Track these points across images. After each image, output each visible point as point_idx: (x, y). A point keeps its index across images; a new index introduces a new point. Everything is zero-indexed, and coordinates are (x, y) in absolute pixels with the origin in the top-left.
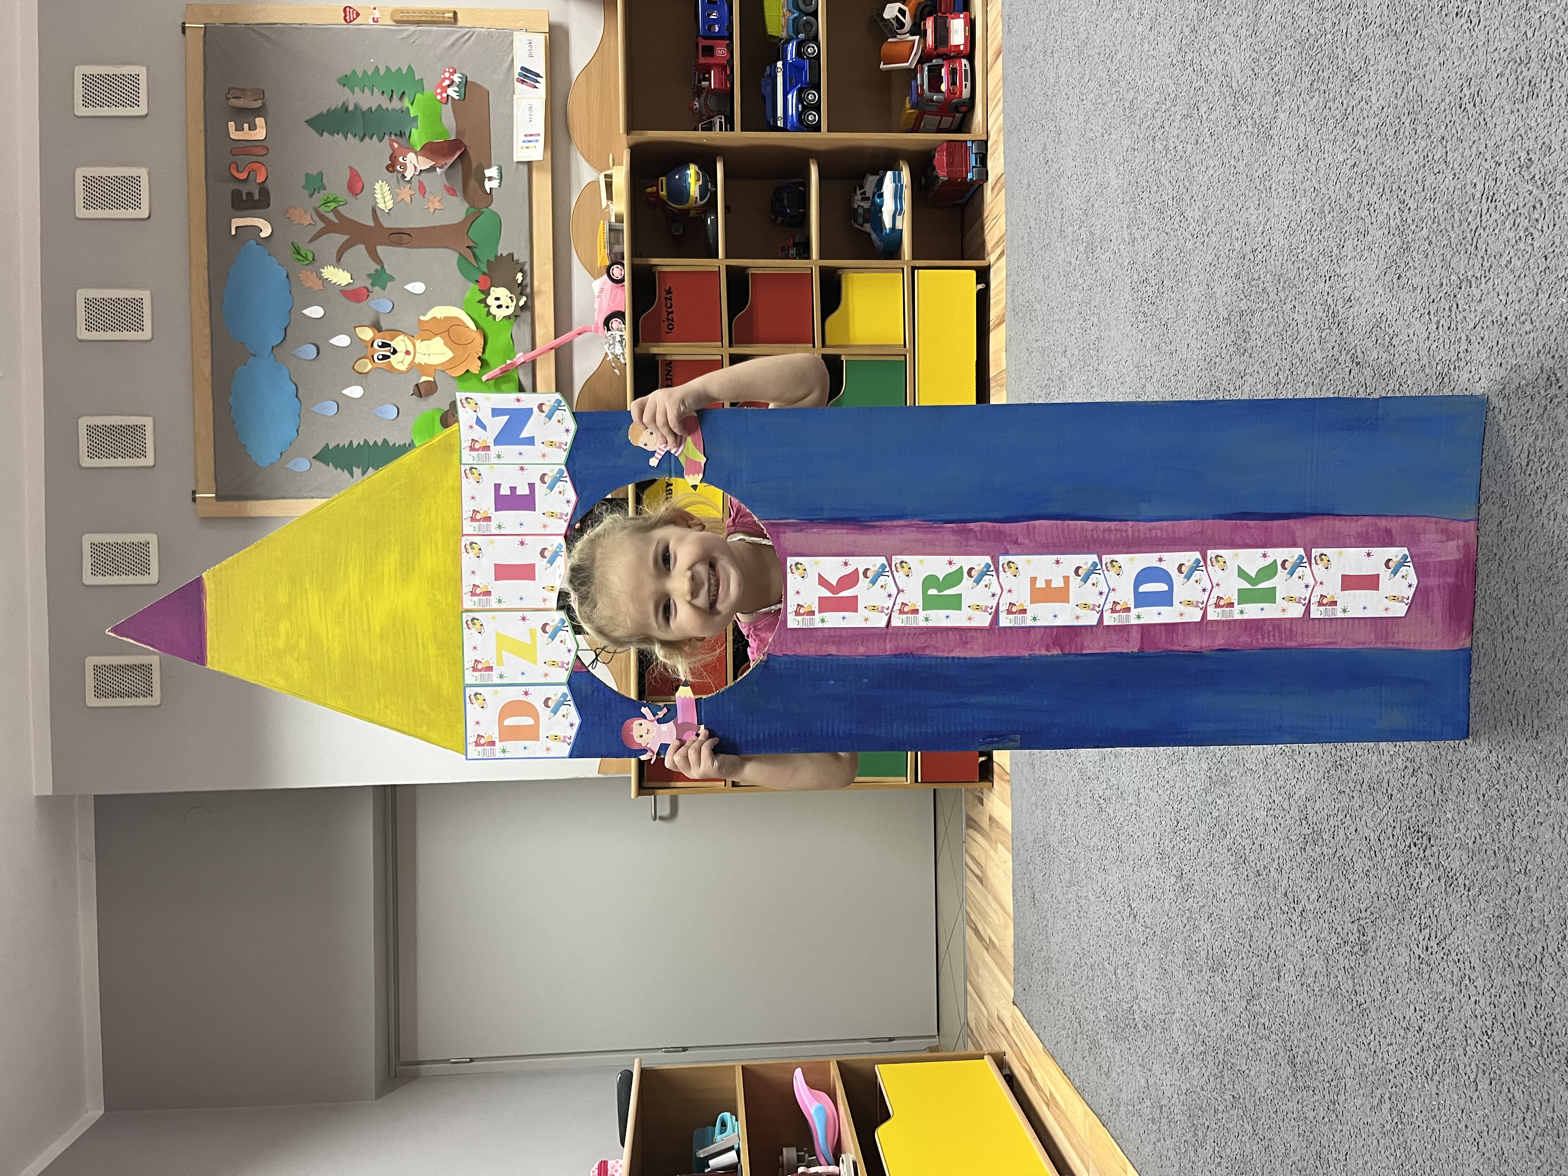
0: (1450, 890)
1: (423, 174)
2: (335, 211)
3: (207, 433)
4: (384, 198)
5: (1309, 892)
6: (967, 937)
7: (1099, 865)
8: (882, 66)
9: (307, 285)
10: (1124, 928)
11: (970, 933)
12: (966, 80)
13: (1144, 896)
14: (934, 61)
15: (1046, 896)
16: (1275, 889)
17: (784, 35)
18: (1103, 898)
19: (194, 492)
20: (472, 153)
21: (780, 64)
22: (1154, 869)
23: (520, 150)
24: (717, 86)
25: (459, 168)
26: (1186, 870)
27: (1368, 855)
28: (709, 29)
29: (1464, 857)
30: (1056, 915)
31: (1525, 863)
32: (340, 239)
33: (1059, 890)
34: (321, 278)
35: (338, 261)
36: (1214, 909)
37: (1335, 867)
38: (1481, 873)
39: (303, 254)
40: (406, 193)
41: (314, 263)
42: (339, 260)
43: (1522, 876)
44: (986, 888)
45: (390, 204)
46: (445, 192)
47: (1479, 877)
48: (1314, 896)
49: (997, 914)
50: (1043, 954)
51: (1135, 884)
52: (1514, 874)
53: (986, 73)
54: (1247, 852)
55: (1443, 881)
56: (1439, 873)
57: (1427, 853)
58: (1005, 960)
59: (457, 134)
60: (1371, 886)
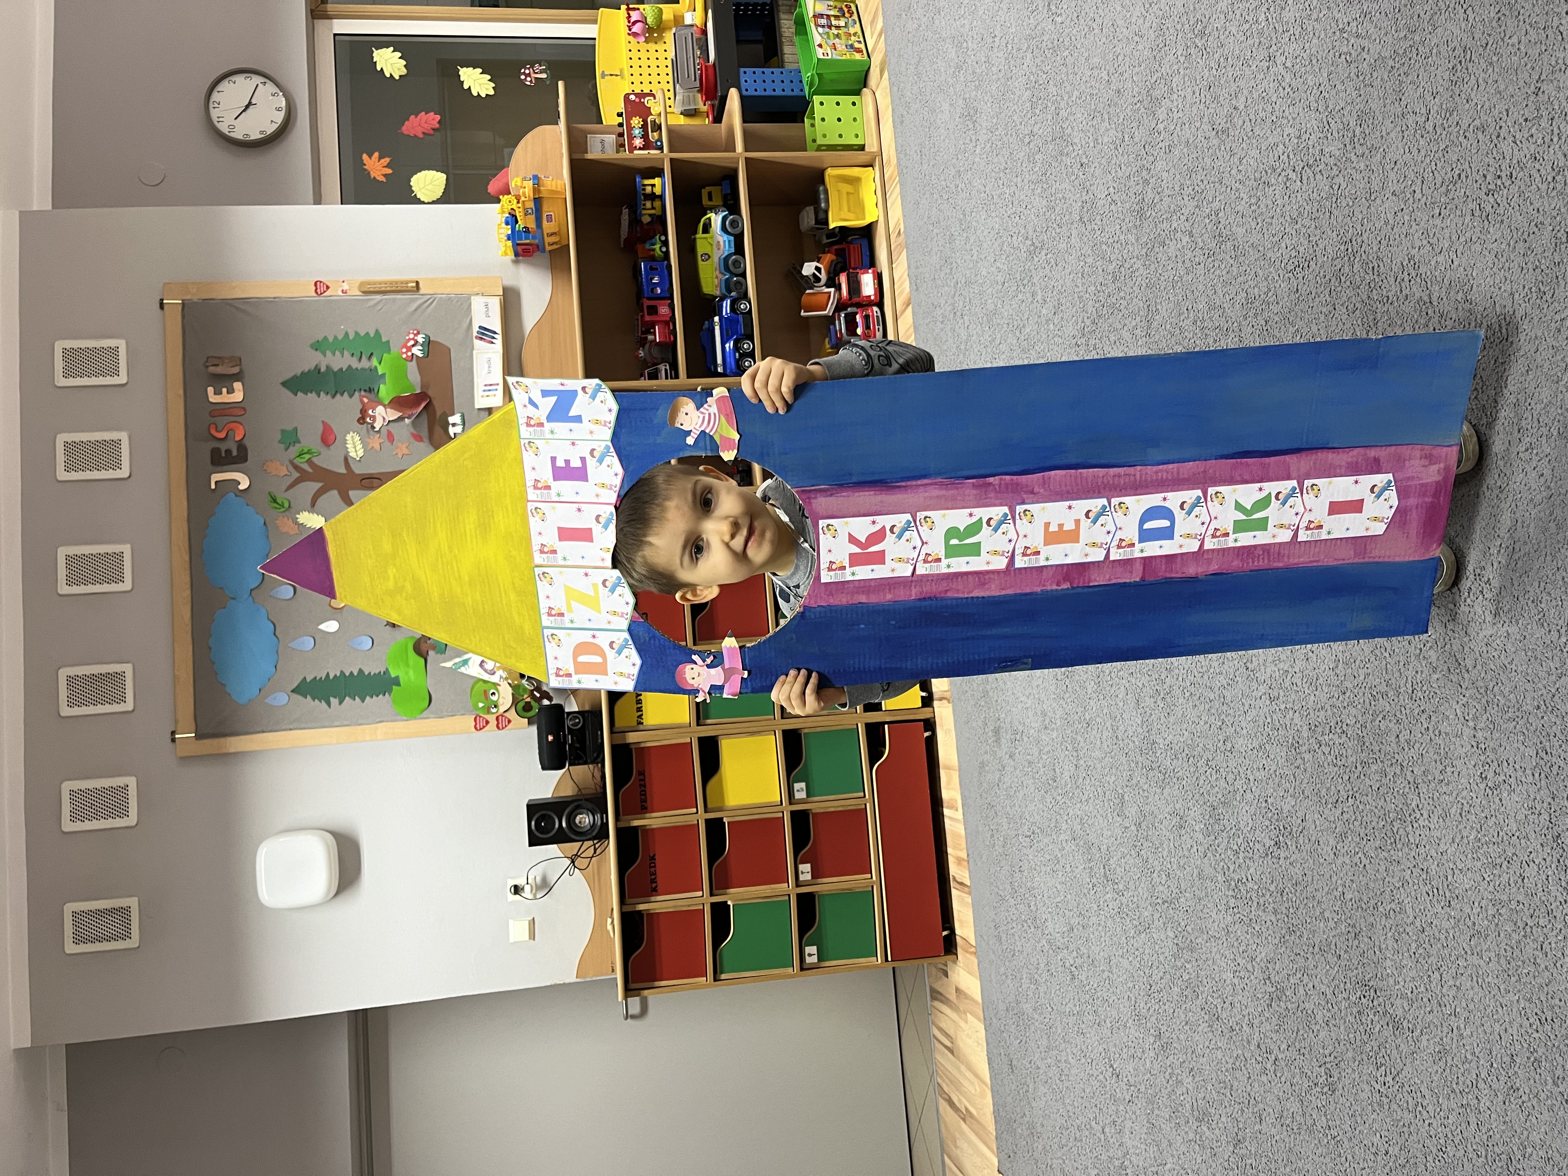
0: (1397, 1033)
1: (391, 424)
2: (309, 461)
3: (186, 674)
4: (355, 447)
5: (1279, 1042)
6: (941, 1109)
7: (1076, 1028)
8: (803, 314)
9: (284, 530)
10: (1108, 1088)
11: (943, 1106)
12: (878, 325)
13: (1125, 1056)
14: (849, 309)
15: (1024, 1062)
16: (1249, 1042)
17: (718, 293)
18: (1083, 1060)
19: (173, 733)
20: (435, 402)
21: (716, 319)
22: (1132, 1031)
23: (480, 399)
24: (662, 339)
25: (425, 416)
26: (1164, 1029)
27: (1326, 1008)
28: (652, 290)
29: (1405, 1004)
30: (1036, 1080)
31: (1453, 1007)
32: (316, 486)
33: (1037, 1056)
34: (297, 523)
35: (313, 507)
36: (1194, 1064)
37: (1299, 1020)
38: (1420, 1018)
39: (280, 503)
40: (375, 442)
41: (290, 510)
42: (313, 504)
43: (1453, 1017)
44: (958, 1058)
45: (361, 453)
46: (412, 440)
47: (1419, 1020)
48: (1284, 1046)
49: (972, 1084)
50: (1026, 1119)
51: (1115, 1045)
52: (1446, 1016)
53: (896, 319)
54: (1219, 1010)
55: (1391, 1026)
56: (1387, 1020)
57: (1375, 1003)
58: (984, 1128)
59: (422, 388)
60: (1332, 1034)
